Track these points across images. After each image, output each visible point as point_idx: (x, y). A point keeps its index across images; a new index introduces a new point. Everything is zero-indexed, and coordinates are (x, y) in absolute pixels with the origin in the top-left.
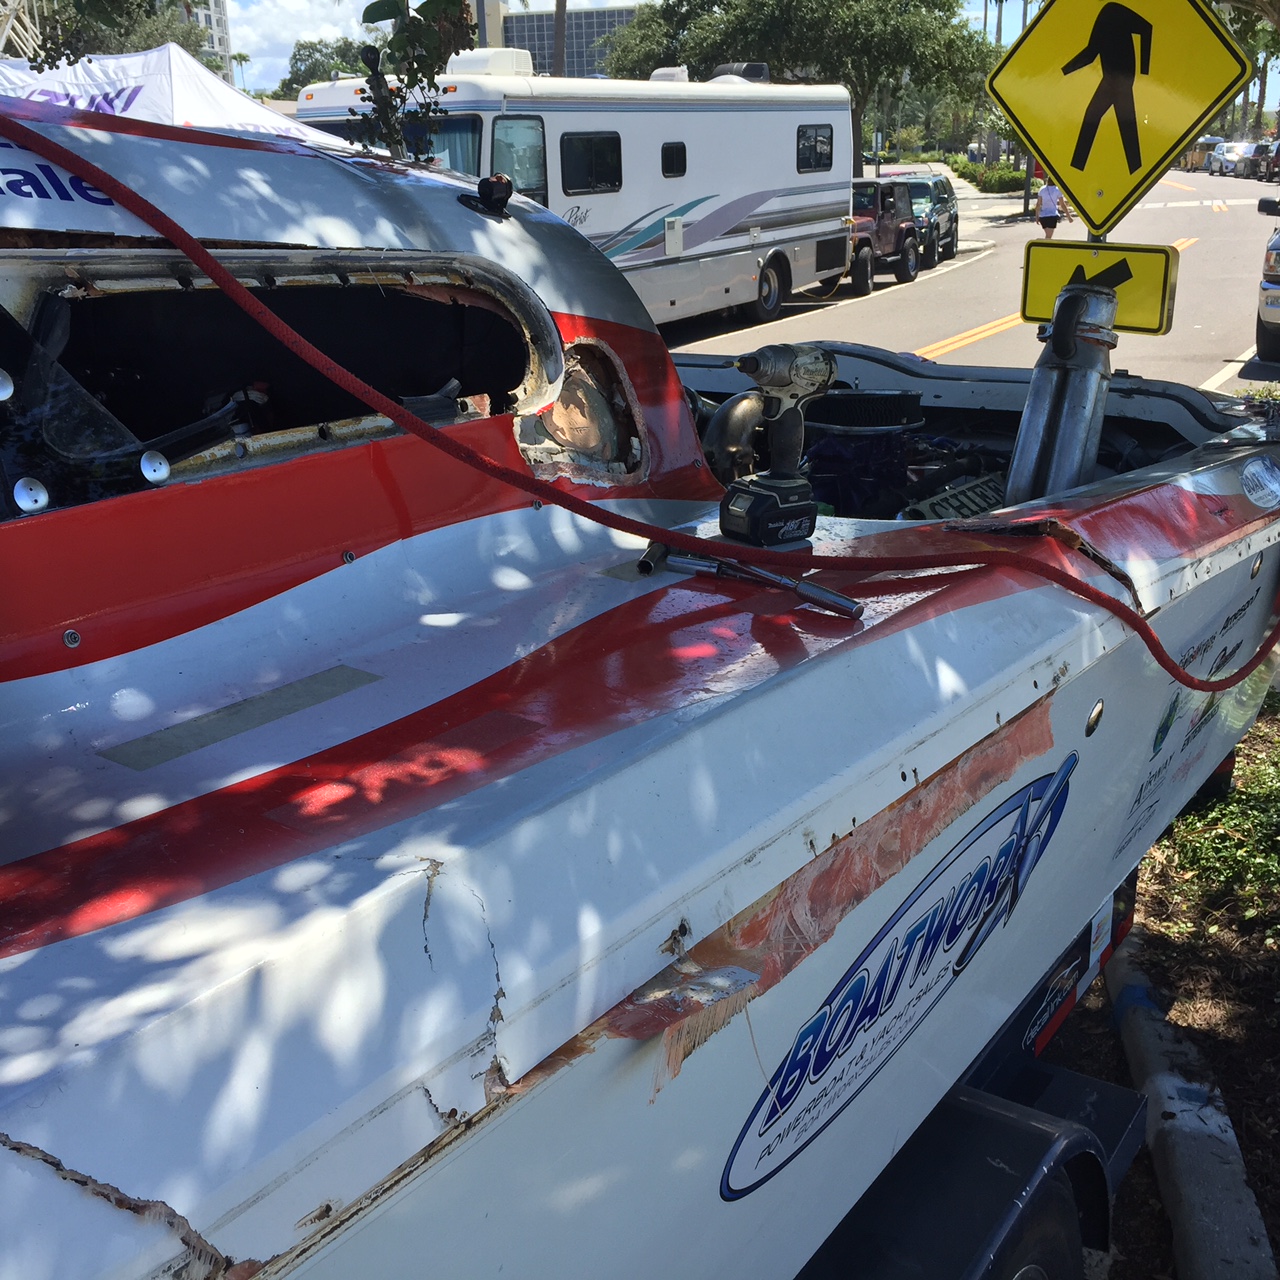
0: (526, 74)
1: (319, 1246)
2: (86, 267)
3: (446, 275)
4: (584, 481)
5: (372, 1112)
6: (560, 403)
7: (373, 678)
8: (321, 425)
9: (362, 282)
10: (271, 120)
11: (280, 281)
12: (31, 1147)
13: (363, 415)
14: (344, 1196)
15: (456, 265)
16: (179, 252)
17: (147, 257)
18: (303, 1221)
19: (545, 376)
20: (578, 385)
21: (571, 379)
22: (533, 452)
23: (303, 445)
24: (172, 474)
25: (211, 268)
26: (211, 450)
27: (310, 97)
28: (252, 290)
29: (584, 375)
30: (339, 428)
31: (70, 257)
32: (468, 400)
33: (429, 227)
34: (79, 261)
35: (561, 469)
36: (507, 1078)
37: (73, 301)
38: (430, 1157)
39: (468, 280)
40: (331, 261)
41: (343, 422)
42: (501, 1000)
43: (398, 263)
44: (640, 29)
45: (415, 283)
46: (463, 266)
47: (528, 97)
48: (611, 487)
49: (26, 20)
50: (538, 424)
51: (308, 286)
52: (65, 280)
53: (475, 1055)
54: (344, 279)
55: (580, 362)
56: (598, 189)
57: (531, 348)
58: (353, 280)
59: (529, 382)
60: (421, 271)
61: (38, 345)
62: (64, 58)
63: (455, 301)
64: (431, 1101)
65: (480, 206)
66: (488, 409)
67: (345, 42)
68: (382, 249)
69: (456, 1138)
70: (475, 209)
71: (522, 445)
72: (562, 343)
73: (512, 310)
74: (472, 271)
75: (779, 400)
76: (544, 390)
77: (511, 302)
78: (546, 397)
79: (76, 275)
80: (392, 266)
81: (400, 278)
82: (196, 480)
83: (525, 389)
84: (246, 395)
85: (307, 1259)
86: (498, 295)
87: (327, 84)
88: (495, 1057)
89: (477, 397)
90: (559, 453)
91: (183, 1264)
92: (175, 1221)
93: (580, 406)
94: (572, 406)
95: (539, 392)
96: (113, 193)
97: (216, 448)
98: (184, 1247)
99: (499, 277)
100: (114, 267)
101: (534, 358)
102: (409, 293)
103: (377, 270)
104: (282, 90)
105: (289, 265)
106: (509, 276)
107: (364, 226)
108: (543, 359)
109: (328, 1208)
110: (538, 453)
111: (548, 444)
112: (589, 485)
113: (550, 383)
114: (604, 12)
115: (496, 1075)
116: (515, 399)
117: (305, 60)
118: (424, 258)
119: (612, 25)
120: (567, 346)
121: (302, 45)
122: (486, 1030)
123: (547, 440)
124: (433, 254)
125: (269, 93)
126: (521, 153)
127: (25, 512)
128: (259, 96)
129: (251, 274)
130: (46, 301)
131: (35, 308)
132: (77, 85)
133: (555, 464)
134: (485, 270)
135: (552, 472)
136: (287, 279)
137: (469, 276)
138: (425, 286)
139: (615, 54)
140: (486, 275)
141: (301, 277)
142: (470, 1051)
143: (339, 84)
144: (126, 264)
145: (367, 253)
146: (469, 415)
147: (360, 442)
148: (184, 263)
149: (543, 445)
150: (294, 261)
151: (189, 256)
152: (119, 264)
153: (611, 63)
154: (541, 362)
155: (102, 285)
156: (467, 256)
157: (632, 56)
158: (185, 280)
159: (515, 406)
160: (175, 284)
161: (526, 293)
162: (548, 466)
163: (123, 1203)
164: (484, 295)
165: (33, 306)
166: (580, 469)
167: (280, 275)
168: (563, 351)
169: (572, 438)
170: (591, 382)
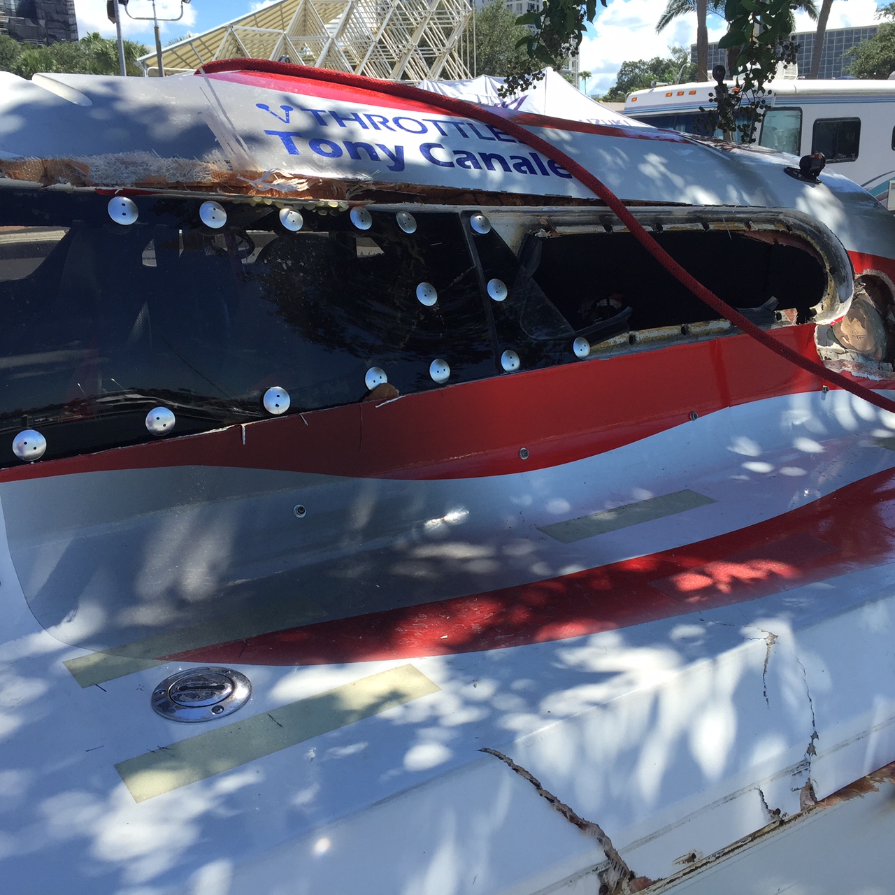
1: (681, 880)
2: (552, 218)
3: (773, 224)
4: (861, 375)
5: (726, 798)
6: (847, 318)
7: (711, 501)
8: (683, 325)
9: (717, 228)
11: (665, 228)
13: (711, 320)
14: (706, 850)
15: (781, 217)
16: (608, 208)
17: (588, 211)
18: (679, 860)
19: (838, 297)
20: (861, 304)
21: (856, 300)
22: (824, 351)
23: (670, 338)
24: (591, 353)
25: (626, 218)
26: (614, 339)
27: (634, 99)
28: (649, 232)
29: (867, 298)
30: (695, 328)
31: (544, 212)
32: (782, 312)
33: (766, 192)
34: (548, 214)
35: (844, 365)
36: (816, 796)
37: (543, 239)
38: (755, 838)
39: (788, 227)
40: (701, 214)
41: (697, 324)
42: (815, 740)
43: (742, 215)
44: (881, 41)
45: (752, 229)
46: (786, 218)
48: (880, 381)
49: (456, 55)
50: (829, 333)
51: (683, 231)
52: (539, 226)
53: (795, 774)
54: (706, 226)
55: (865, 288)
57: (830, 277)
58: (712, 227)
59: (825, 302)
60: (757, 221)
61: (523, 267)
63: (776, 242)
64: (764, 800)
65: (800, 175)
66: (795, 319)
67: (657, 61)
68: (733, 206)
69: (773, 830)
70: (796, 177)
71: (818, 346)
72: (853, 273)
73: (818, 249)
74: (791, 221)
76: (836, 307)
77: (817, 243)
78: (838, 312)
79: (546, 223)
80: (738, 217)
81: (742, 226)
82: (604, 357)
83: (822, 306)
85: (673, 886)
86: (809, 239)
87: (647, 91)
88: (809, 779)
89: (789, 310)
90: (843, 353)
91: (604, 869)
92: (604, 839)
93: (861, 320)
94: (855, 319)
95: (832, 309)
96: (573, 170)
97: (617, 337)
98: (605, 858)
99: (811, 226)
100: (567, 218)
101: (831, 284)
102: (747, 237)
103: (727, 220)
104: (610, 95)
105: (671, 217)
106: (818, 225)
107: (721, 193)
108: (838, 284)
109: (694, 856)
110: (828, 353)
111: (835, 346)
112: (864, 378)
113: (841, 302)
114: (852, 30)
115: (808, 792)
116: (814, 313)
117: (628, 74)
118: (760, 212)
119: (858, 39)
120: (857, 276)
121: (627, 64)
122: (803, 759)
123: (834, 343)
124: (767, 209)
127: (506, 371)
128: (596, 99)
129: (648, 223)
130: (528, 239)
131: (522, 244)
133: (841, 361)
134: (801, 220)
135: (838, 366)
136: (669, 226)
137: (789, 224)
138: (758, 232)
139: (859, 61)
140: (802, 224)
141: (679, 225)
142: (792, 771)
143: (656, 90)
144: (574, 216)
145: (724, 209)
146: (782, 323)
147: (707, 338)
148: (609, 215)
149: (832, 347)
150: (675, 214)
151: (614, 211)
152: (571, 216)
153: (855, 68)
154: (836, 286)
155: (560, 229)
156: (790, 210)
157: (873, 62)
158: (608, 228)
159: (814, 317)
160: (601, 229)
161: (829, 237)
162: (836, 362)
163: (574, 820)
164: (799, 238)
165: (521, 242)
166: (859, 367)
167: (666, 224)
168: (854, 279)
169: (853, 343)
170: (872, 303)
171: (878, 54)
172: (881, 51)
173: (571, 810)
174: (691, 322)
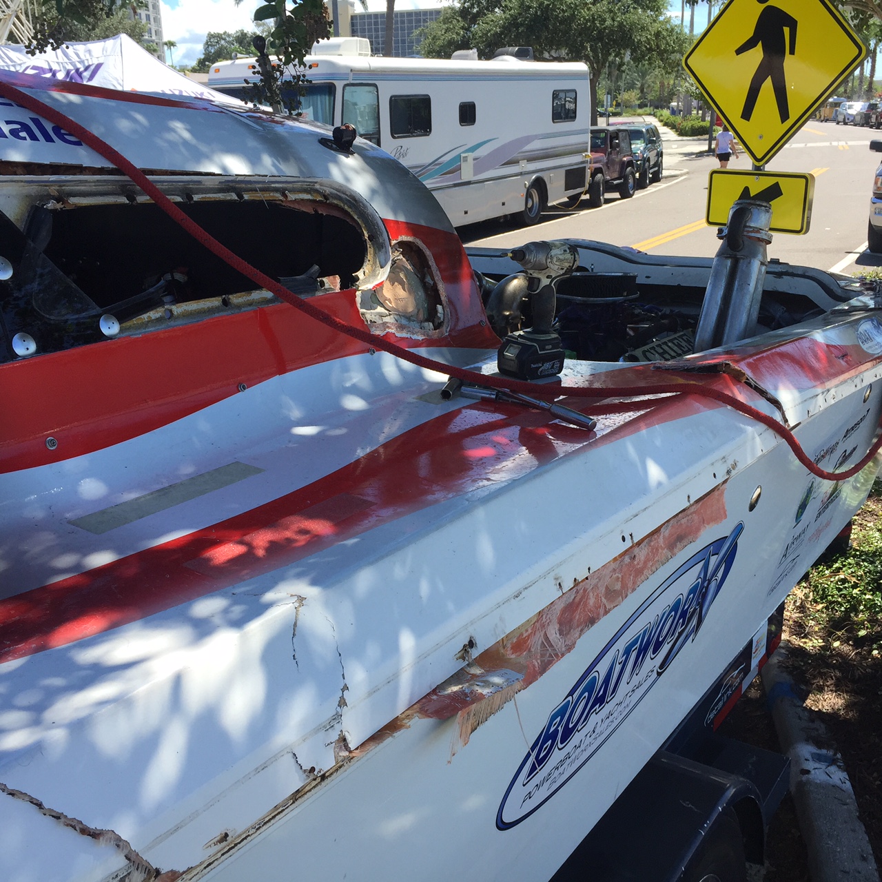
0: (366, 55)
1: (220, 861)
2: (63, 188)
3: (310, 194)
4: (404, 334)
5: (257, 769)
6: (388, 282)
7: (258, 471)
8: (224, 296)
9: (253, 198)
10: (191, 87)
11: (196, 198)
12: (22, 793)
13: (253, 290)
14: (237, 827)
15: (317, 186)
16: (126, 178)
17: (105, 181)
18: (209, 844)
19: (378, 263)
20: (400, 269)
21: (395, 265)
22: (370, 315)
23: (211, 311)
24: (121, 330)
25: (149, 188)
26: (148, 314)
27: (217, 70)
28: (177, 204)
29: (404, 262)
30: (236, 299)
31: (52, 181)
32: (325, 279)
33: (299, 160)
34: (59, 184)
35: (388, 327)
36: (349, 746)
37: (54, 211)
38: (296, 800)
39: (326, 197)
40: (232, 184)
41: (239, 294)
42: (346, 692)
43: (277, 185)
44: (444, 24)
45: (289, 199)
46: (322, 187)
47: (368, 71)
48: (422, 340)
49: (23, 18)
50: (373, 296)
51: (215, 201)
52: (48, 197)
53: (328, 730)
54: (240, 196)
55: (402, 253)
56: (415, 134)
57: (369, 244)
58: (246, 197)
59: (367, 267)
60: (293, 191)
61: (30, 242)
62: (49, 46)
63: (316, 211)
64: (297, 762)
65: (334, 146)
66: (339, 286)
67: (242, 33)
68: (266, 176)
69: (314, 787)
70: (331, 148)
71: (362, 311)
72: (390, 240)
73: (356, 217)
74: (328, 190)
75: (539, 280)
76: (377, 273)
77: (355, 212)
78: (379, 277)
79: (56, 194)
80: (273, 187)
81: (278, 196)
82: (138, 335)
83: (364, 272)
84: (173, 277)
85: (211, 870)
86: (346, 207)
87: (229, 62)
88: (341, 731)
89: (331, 277)
90: (387, 316)
91: (126, 873)
92: (121, 844)
93: (402, 283)
94: (396, 283)
95: (373, 274)
96: (82, 137)
97: (151, 312)
98: (127, 862)
99: (347, 195)
100: (82, 188)
101: (370, 251)
102: (284, 206)
103: (263, 190)
104: (198, 66)
105: (202, 187)
107: (253, 160)
108: (377, 252)
109: (226, 835)
110: (373, 316)
111: (380, 309)
112: (408, 338)
113: (382, 267)
114: (420, 12)
115: (342, 744)
116: (357, 279)
117: (214, 46)
118: (295, 182)
119: (425, 21)
120: (394, 242)
121: (212, 35)
122: (335, 713)
123: (379, 307)
124: (301, 179)
125: (190, 68)
126: (362, 109)
127: (20, 357)
128: (183, 70)
129: (176, 193)
130: (35, 212)
131: (28, 216)
132: (58, 63)
133: (384, 324)
134: (337, 190)
135: (383, 329)
136: (201, 196)
137: (326, 194)
138: (296, 201)
139: (427, 41)
140: (338, 193)
141: (211, 195)
142: (325, 727)
143: (238, 62)
144: (90, 186)
145: (257, 179)
146: (326, 289)
147: (249, 308)
148: (130, 185)
149: (376, 311)
150: (206, 184)
151: (134, 180)
152: (85, 186)
153: (425, 47)
154: (375, 253)
155: (74, 201)
156: (325, 180)
157: (439, 43)
158: (131, 197)
159: (357, 283)
160: (124, 200)
161: (365, 206)
162: (380, 324)
163: (85, 831)
164: (336, 207)
165: (27, 215)
166: (401, 327)
167: (196, 194)
168: (391, 246)
169: (396, 306)
170: (409, 267)
171: (442, 35)
172: (445, 33)
173: (81, 822)
174: (231, 294)
